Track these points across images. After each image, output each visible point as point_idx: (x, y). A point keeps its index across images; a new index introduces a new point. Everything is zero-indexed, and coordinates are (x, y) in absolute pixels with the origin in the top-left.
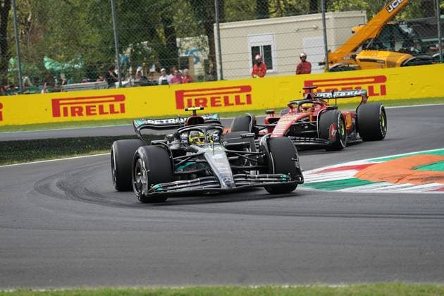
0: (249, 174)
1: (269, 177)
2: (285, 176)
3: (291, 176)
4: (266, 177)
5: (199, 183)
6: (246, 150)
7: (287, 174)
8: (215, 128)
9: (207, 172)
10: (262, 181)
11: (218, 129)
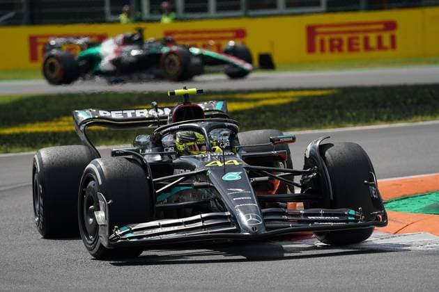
0: (286, 207)
1: (325, 215)
2: (352, 212)
3: (365, 212)
4: (319, 215)
5: (200, 224)
6: (278, 166)
7: (356, 210)
8: (224, 127)
9: (213, 204)
10: (312, 222)
11: (229, 127)
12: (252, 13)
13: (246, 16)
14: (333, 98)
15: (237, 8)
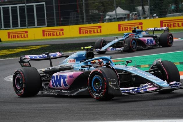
12: (29, 27)
13: (28, 28)
14: (49, 47)
15: (25, 26)
